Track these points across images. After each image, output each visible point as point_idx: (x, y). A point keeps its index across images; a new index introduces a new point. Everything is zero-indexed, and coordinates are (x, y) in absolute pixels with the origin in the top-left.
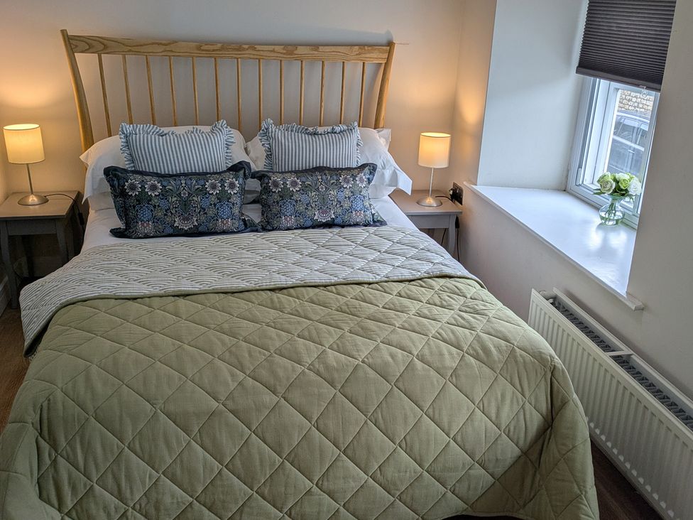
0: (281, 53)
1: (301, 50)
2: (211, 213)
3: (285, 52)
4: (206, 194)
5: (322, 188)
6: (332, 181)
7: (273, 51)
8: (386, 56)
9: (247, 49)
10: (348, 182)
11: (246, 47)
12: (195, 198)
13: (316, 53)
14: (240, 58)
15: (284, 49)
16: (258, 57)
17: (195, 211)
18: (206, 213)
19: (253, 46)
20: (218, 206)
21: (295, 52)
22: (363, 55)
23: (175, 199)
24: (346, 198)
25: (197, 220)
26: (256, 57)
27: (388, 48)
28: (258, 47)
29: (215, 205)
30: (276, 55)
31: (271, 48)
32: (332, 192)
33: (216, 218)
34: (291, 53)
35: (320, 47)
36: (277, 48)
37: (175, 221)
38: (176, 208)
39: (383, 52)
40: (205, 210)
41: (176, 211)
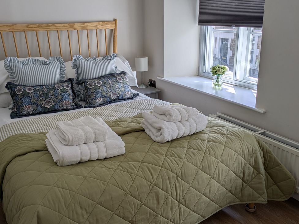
0: (68, 27)
1: (77, 25)
2: (60, 97)
3: (69, 26)
4: (56, 90)
5: (111, 83)
6: (114, 80)
7: (64, 26)
8: (114, 25)
9: (51, 26)
10: (121, 80)
11: (51, 25)
12: (51, 92)
13: (84, 26)
14: (48, 30)
15: (69, 25)
16: (57, 29)
17: (52, 97)
18: (57, 98)
19: (54, 24)
20: (62, 94)
21: (74, 26)
22: (104, 26)
23: (41, 93)
24: (122, 86)
25: (53, 102)
26: (56, 29)
27: (115, 22)
28: (56, 25)
29: (61, 94)
30: (66, 28)
31: (63, 25)
32: (116, 85)
33: (62, 100)
34: (72, 27)
35: (85, 23)
36: (65, 25)
37: (42, 103)
38: (42, 97)
39: (113, 24)
40: (56, 97)
41: (42, 98)
